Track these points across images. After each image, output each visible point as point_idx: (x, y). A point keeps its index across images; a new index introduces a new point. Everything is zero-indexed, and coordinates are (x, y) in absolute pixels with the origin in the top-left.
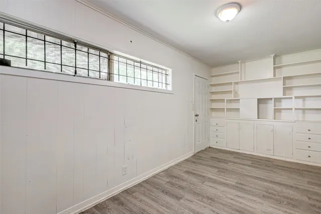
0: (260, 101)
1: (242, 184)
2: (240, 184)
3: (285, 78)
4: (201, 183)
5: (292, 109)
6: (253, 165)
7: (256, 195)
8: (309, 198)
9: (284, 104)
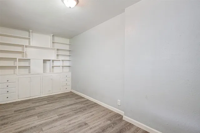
0: (45, 61)
1: (62, 114)
2: (60, 115)
3: (58, 50)
4: (41, 132)
5: (60, 66)
6: (49, 102)
7: (73, 115)
8: (84, 104)
9: (56, 64)
